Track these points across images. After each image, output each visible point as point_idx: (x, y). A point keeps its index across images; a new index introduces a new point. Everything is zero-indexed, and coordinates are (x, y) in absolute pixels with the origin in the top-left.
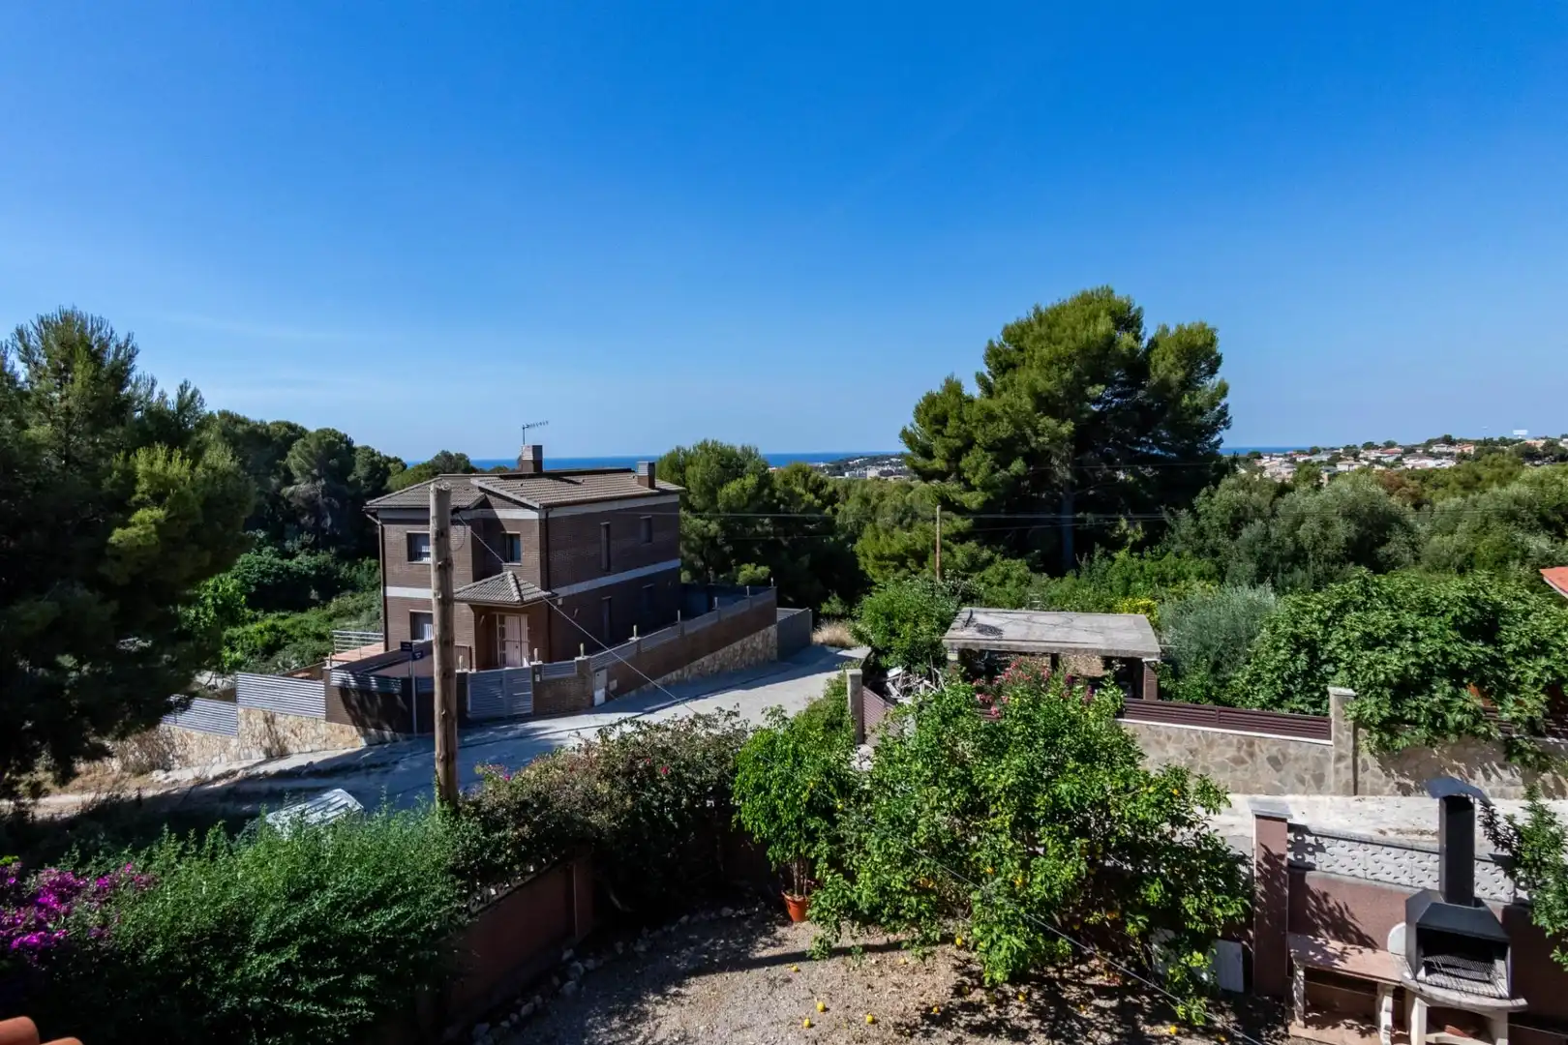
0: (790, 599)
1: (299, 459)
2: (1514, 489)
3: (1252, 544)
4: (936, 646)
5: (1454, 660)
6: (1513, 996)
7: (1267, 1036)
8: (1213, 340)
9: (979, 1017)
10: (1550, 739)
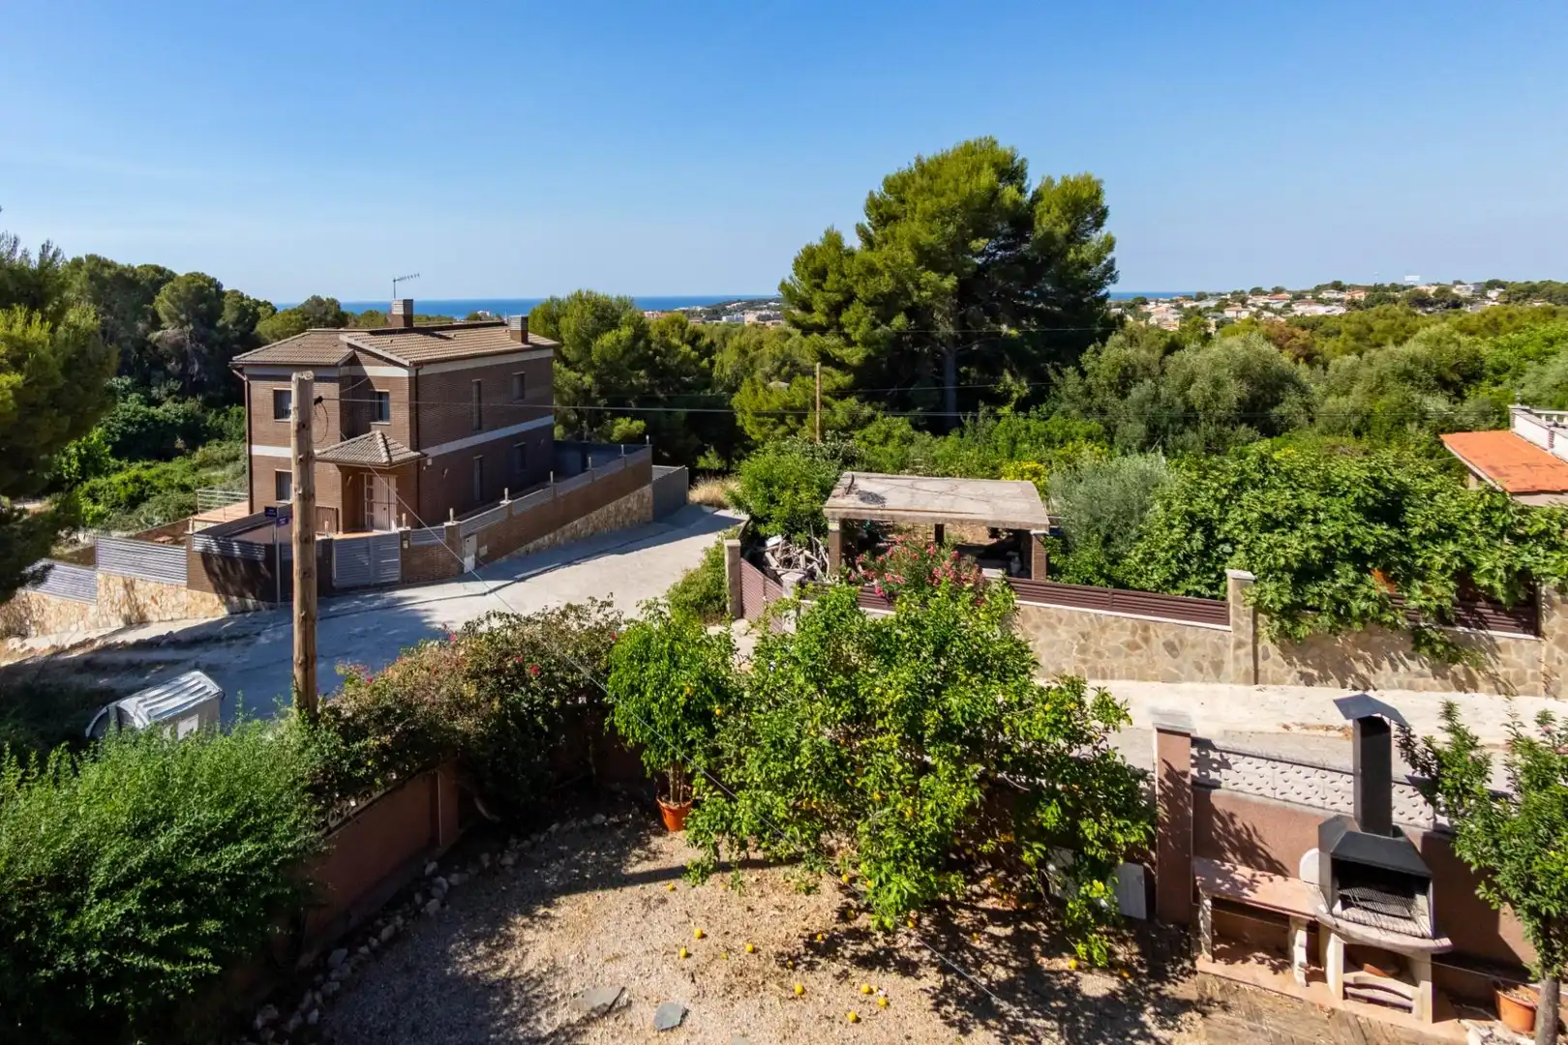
0: (666, 454)
1: (167, 303)
2: (1412, 347)
3: (1141, 404)
4: (816, 514)
5: (1356, 544)
6: (1436, 935)
7: (1173, 971)
8: (1099, 192)
9: (866, 947)
10: (1460, 629)
